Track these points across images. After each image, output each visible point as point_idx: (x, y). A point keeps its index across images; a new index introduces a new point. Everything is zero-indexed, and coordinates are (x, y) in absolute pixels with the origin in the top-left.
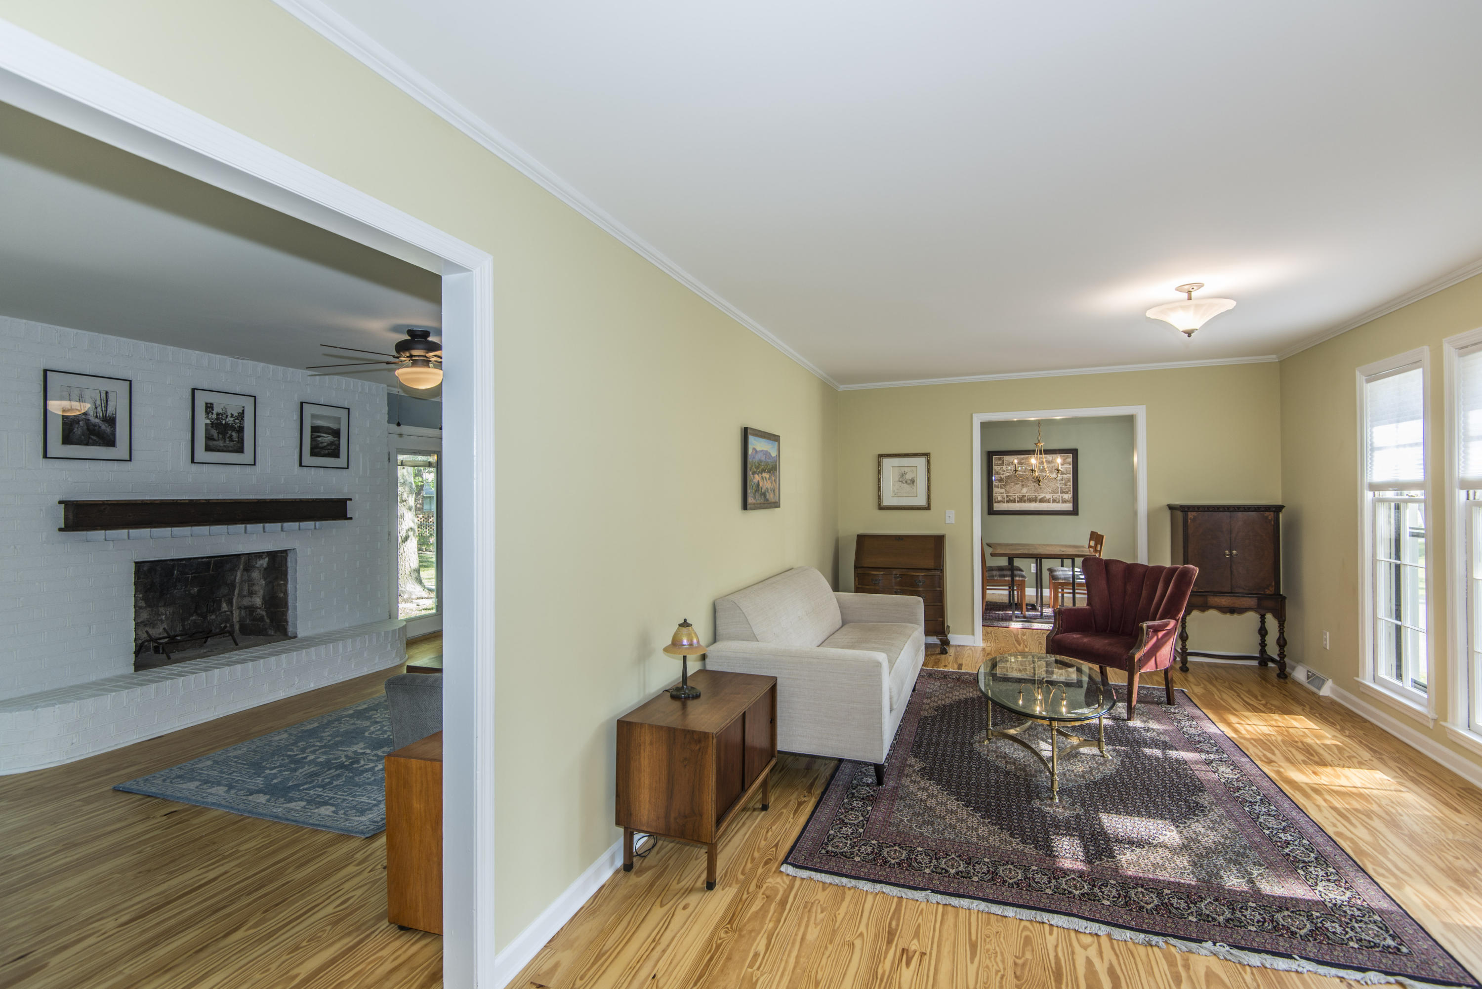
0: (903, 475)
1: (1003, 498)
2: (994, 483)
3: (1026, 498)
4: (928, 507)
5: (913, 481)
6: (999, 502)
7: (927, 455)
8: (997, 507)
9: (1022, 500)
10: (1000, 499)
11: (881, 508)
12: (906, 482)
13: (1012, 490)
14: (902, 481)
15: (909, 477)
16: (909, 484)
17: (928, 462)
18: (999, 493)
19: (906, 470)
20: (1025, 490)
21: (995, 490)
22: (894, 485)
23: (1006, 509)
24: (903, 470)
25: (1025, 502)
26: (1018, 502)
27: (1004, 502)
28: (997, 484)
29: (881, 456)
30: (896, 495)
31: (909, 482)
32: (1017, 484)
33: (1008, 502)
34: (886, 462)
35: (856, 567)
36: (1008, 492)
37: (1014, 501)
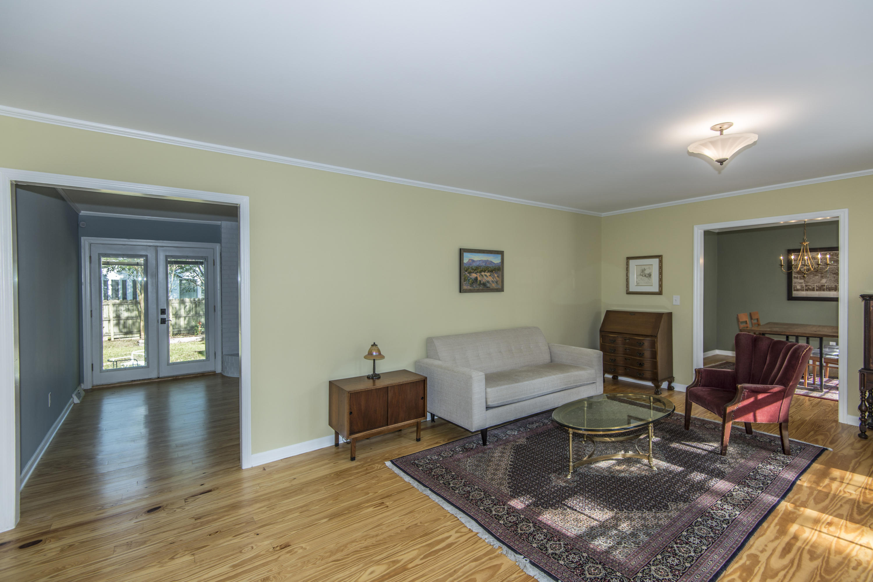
0: (643, 271)
1: (802, 287)
2: (793, 275)
3: (825, 287)
4: (660, 293)
5: (650, 275)
6: (798, 290)
7: (660, 257)
8: (795, 294)
9: (821, 288)
10: (799, 287)
11: (629, 293)
12: (645, 276)
13: (811, 280)
14: (642, 275)
15: (647, 272)
16: (647, 277)
17: (661, 262)
18: (797, 282)
19: (646, 267)
20: (824, 281)
21: (794, 280)
22: (637, 278)
23: (805, 296)
24: (643, 267)
25: (824, 290)
26: (817, 290)
27: (803, 290)
28: (796, 276)
29: (628, 258)
30: (638, 285)
31: (647, 275)
32: (816, 275)
33: (807, 290)
34: (631, 262)
35: (601, 331)
36: (807, 282)
37: (813, 290)
